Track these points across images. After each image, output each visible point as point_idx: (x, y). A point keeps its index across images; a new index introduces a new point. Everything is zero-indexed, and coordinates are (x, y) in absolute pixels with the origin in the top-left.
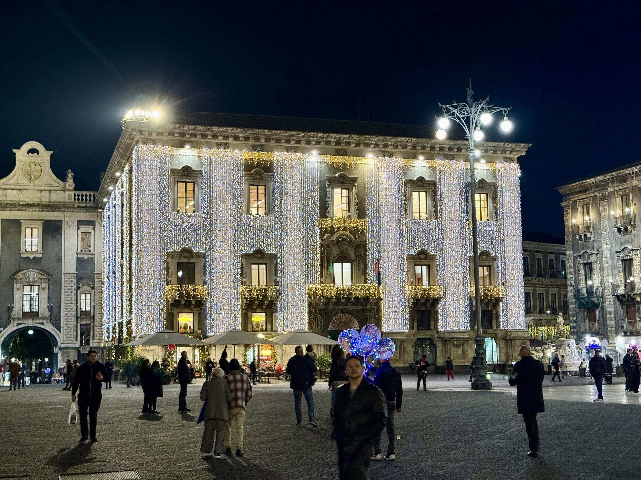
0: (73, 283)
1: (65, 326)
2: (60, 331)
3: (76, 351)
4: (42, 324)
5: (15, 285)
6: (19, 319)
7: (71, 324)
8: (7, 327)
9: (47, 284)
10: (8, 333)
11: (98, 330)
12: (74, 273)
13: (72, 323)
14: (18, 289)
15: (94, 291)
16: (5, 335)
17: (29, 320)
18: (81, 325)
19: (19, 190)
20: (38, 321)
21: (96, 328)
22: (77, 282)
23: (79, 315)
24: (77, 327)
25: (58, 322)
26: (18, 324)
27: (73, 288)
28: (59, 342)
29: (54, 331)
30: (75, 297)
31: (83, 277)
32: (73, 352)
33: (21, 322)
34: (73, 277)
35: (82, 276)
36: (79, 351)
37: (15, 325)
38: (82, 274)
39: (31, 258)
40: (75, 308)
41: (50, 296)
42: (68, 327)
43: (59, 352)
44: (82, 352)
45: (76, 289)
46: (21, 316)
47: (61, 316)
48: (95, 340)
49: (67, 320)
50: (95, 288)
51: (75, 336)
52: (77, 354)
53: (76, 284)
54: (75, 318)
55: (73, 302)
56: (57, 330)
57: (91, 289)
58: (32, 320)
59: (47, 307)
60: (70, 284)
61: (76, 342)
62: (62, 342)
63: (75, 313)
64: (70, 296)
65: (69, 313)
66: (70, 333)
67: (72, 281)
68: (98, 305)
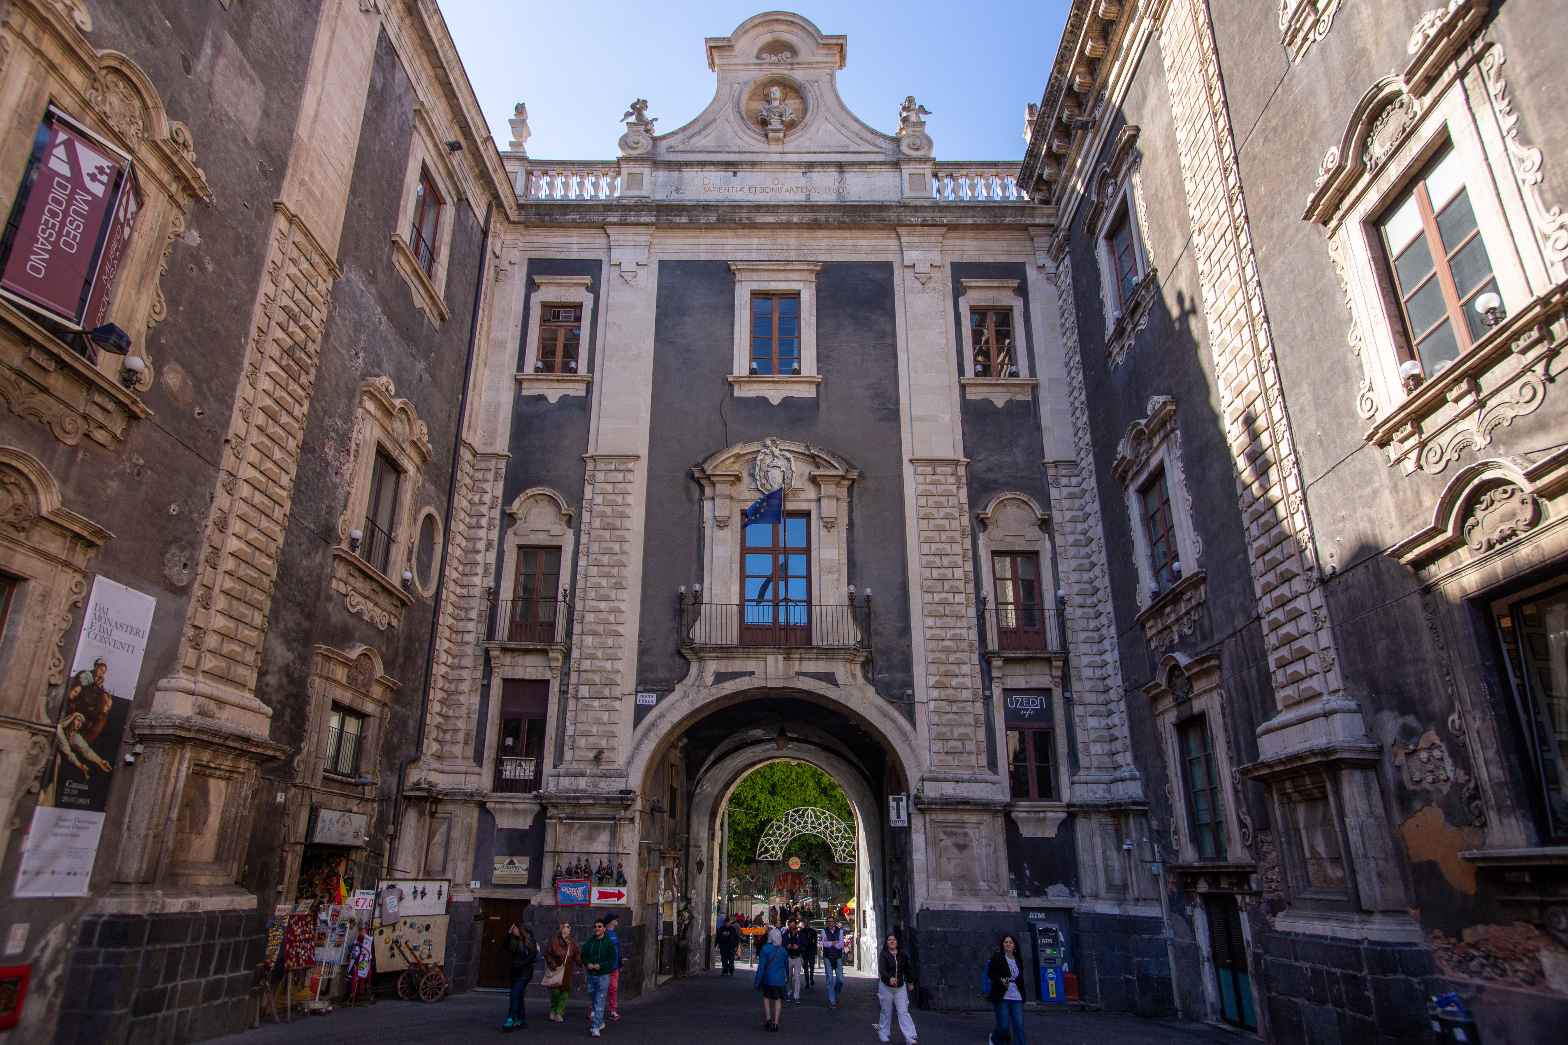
0: (953, 501)
1: (935, 693)
3: (1000, 821)
4: (829, 678)
5: (707, 505)
6: (724, 652)
7: (962, 688)
8: (672, 691)
9: (844, 506)
10: (675, 717)
11: (1092, 722)
12: (955, 464)
13: (967, 681)
14: (722, 524)
15: (1052, 539)
16: (665, 727)
17: (770, 659)
18: (1008, 692)
19: (728, 165)
20: (811, 666)
21: (1078, 710)
22: (973, 502)
23: (993, 643)
24: (987, 700)
25: (899, 676)
26: (720, 677)
27: (955, 524)
28: (913, 776)
29: (885, 715)
30: (969, 567)
31: (996, 482)
32: (983, 830)
33: (736, 666)
34: (952, 480)
35: (992, 476)
36: (1011, 826)
37: (709, 680)
38: (989, 470)
39: (775, 400)
40: (972, 612)
41: (859, 556)
42: (951, 702)
43: (918, 822)
44: (1027, 831)
45: (969, 530)
46: (736, 642)
47: (909, 646)
48: (1082, 772)
49: (942, 668)
50: (1056, 527)
51: (983, 746)
52: (1001, 839)
53: (966, 507)
54: (975, 658)
55: (961, 585)
56: (896, 714)
57: (1034, 533)
58: (781, 657)
59: (846, 601)
60: (938, 506)
61: (994, 778)
62: (926, 775)
63: (973, 635)
64: (946, 561)
65: (949, 634)
66: (962, 730)
67: (948, 495)
68: (1078, 600)
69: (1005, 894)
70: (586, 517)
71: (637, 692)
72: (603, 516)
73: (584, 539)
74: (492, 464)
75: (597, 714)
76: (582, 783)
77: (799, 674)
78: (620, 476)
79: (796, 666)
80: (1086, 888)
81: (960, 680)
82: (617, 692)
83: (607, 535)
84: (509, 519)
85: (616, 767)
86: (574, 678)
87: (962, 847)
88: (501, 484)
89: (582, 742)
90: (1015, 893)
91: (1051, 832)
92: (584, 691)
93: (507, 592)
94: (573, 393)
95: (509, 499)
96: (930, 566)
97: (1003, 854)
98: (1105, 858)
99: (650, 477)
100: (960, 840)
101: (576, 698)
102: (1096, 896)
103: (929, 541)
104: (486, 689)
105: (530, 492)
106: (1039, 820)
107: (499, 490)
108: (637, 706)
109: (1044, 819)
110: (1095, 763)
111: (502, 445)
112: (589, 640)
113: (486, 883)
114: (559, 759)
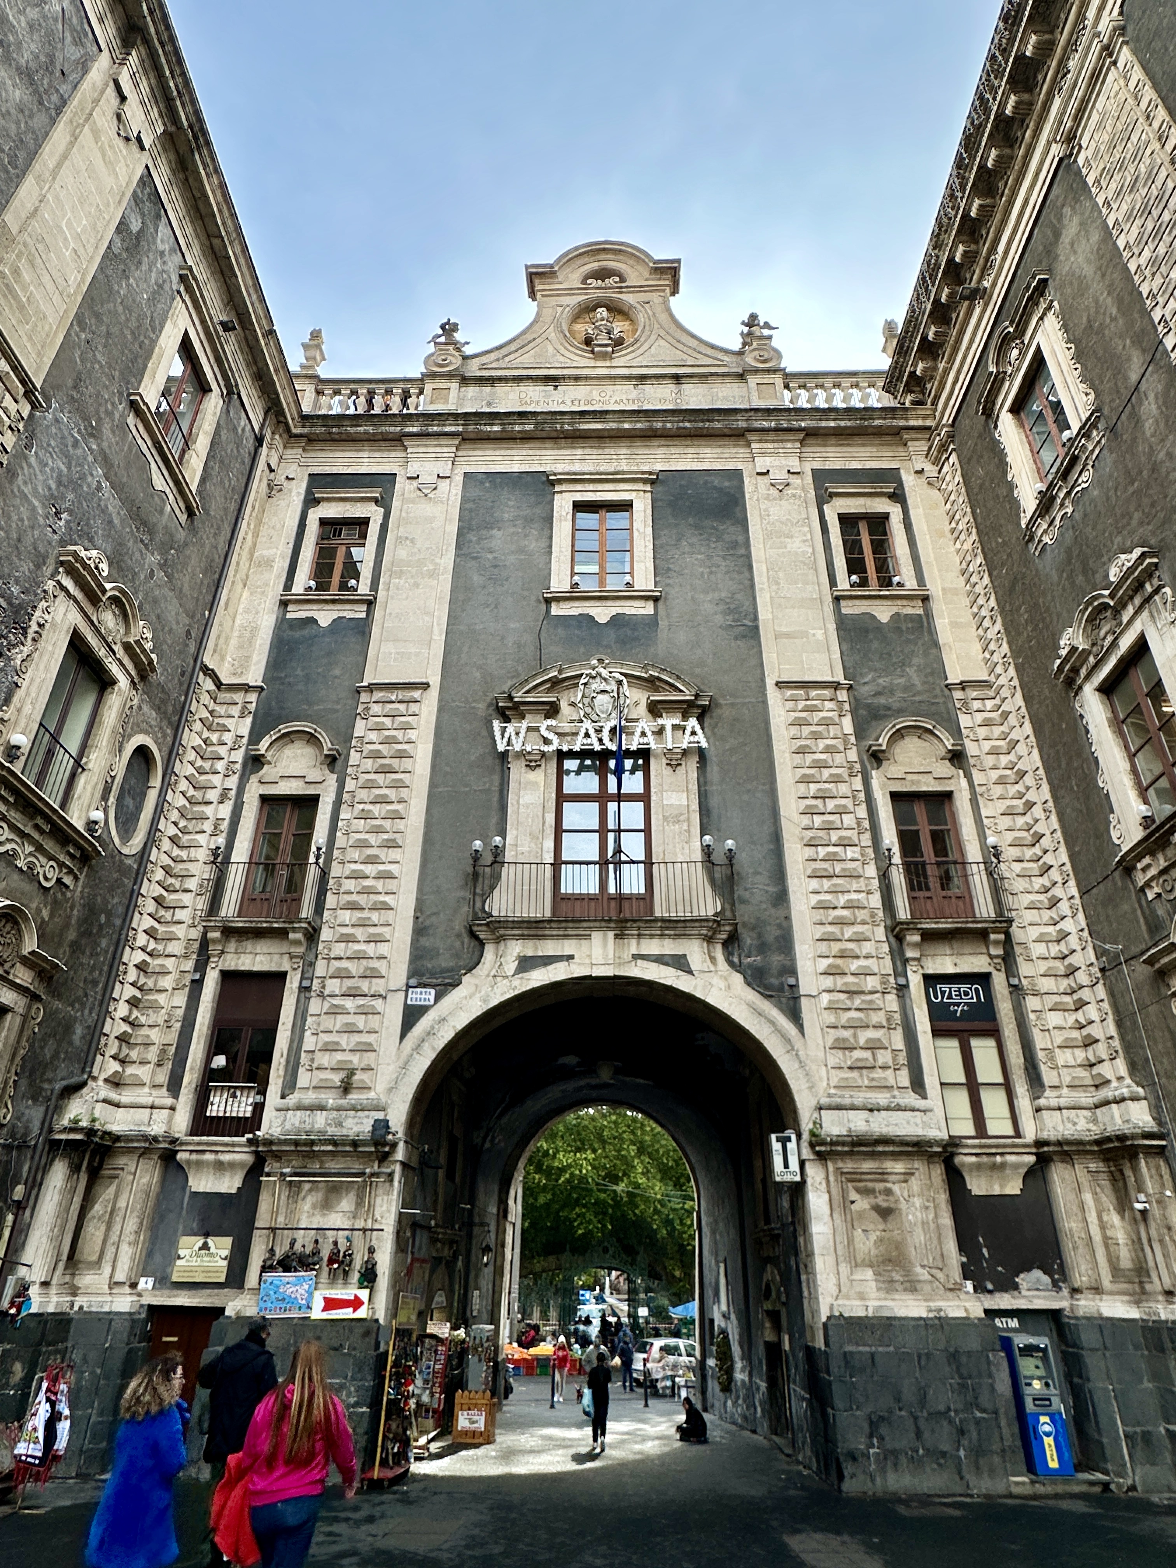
0: (835, 730)
1: (828, 982)
2: (795, 1015)
3: (938, 1172)
4: (680, 963)
6: (530, 928)
7: (866, 973)
8: (457, 984)
10: (462, 1021)
11: (1054, 1019)
12: (836, 686)
13: (873, 964)
14: (532, 764)
15: (968, 776)
16: (446, 1035)
17: (597, 936)
18: (930, 980)
19: (548, 379)
20: (653, 947)
21: (1032, 1003)
22: (860, 731)
23: (903, 913)
25: (776, 959)
26: (526, 964)
27: (840, 759)
28: (804, 1101)
29: (759, 1012)
30: (862, 812)
31: (886, 705)
32: (915, 1183)
34: (831, 706)
35: (882, 700)
36: (954, 1177)
37: (511, 966)
38: (878, 694)
39: (603, 619)
40: (871, 871)
41: (714, 802)
42: (851, 993)
43: (815, 1174)
44: (977, 1186)
45: (858, 767)
46: (548, 914)
47: (788, 918)
48: (1048, 1093)
49: (836, 947)
50: (972, 761)
51: (902, 1058)
52: (943, 1198)
53: (853, 739)
54: (880, 933)
55: (853, 834)
56: (775, 1013)
57: (945, 769)
58: (611, 934)
59: (698, 856)
60: (816, 737)
61: (920, 1103)
62: (824, 1101)
63: (876, 901)
64: (831, 805)
65: (842, 899)
66: (871, 1034)
67: (827, 723)
68: (1014, 852)
69: (955, 1289)
70: (354, 757)
71: (408, 987)
72: (376, 755)
73: (350, 785)
74: (239, 697)
75: (350, 1019)
76: (320, 1120)
77: (636, 957)
78: (402, 707)
79: (633, 947)
80: (1081, 1275)
81: (862, 962)
82: (378, 986)
83: (380, 778)
84: (255, 762)
85: (372, 1095)
86: (320, 968)
87: (885, 1213)
88: (249, 720)
89: (324, 1059)
90: (969, 1285)
91: (1014, 1187)
92: (333, 986)
93: (241, 853)
94: (349, 615)
95: (255, 737)
96: (810, 812)
97: (947, 1220)
98: (1103, 1226)
99: (440, 710)
100: (881, 1201)
101: (321, 995)
102: (1097, 1290)
103: (806, 780)
104: (197, 985)
105: (284, 729)
106: (994, 1167)
107: (245, 727)
108: (406, 1005)
109: (1003, 1166)
110: (1067, 1080)
111: (255, 676)
112: (346, 916)
113: (163, 1282)
114: (289, 1086)
